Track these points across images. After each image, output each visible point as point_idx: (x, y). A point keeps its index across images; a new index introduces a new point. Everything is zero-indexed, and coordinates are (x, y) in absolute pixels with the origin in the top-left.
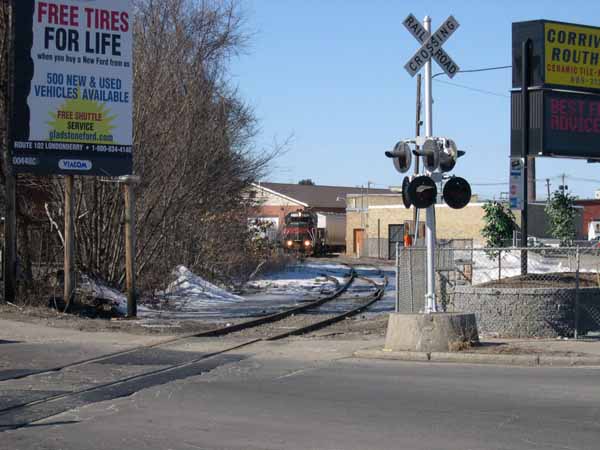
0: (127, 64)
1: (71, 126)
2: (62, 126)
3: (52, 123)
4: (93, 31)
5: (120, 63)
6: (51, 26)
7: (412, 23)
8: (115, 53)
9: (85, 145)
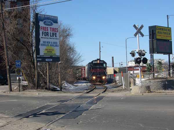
0: (58, 39)
1: (48, 52)
2: (46, 52)
3: (44, 52)
4: (51, 32)
5: (57, 39)
6: (43, 31)
7: (135, 26)
8: (56, 37)
9: (51, 56)
